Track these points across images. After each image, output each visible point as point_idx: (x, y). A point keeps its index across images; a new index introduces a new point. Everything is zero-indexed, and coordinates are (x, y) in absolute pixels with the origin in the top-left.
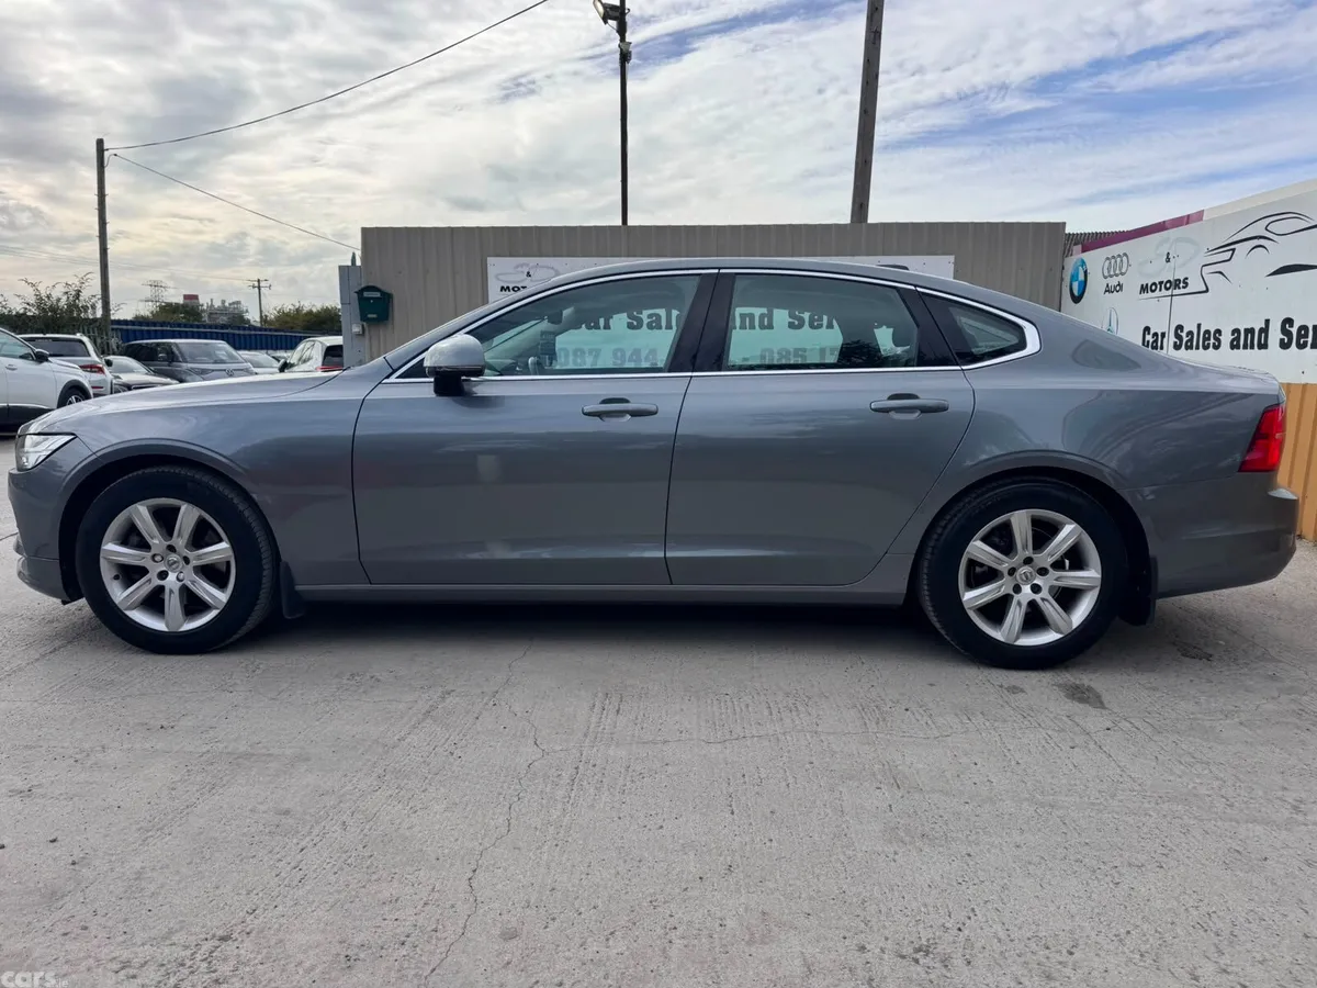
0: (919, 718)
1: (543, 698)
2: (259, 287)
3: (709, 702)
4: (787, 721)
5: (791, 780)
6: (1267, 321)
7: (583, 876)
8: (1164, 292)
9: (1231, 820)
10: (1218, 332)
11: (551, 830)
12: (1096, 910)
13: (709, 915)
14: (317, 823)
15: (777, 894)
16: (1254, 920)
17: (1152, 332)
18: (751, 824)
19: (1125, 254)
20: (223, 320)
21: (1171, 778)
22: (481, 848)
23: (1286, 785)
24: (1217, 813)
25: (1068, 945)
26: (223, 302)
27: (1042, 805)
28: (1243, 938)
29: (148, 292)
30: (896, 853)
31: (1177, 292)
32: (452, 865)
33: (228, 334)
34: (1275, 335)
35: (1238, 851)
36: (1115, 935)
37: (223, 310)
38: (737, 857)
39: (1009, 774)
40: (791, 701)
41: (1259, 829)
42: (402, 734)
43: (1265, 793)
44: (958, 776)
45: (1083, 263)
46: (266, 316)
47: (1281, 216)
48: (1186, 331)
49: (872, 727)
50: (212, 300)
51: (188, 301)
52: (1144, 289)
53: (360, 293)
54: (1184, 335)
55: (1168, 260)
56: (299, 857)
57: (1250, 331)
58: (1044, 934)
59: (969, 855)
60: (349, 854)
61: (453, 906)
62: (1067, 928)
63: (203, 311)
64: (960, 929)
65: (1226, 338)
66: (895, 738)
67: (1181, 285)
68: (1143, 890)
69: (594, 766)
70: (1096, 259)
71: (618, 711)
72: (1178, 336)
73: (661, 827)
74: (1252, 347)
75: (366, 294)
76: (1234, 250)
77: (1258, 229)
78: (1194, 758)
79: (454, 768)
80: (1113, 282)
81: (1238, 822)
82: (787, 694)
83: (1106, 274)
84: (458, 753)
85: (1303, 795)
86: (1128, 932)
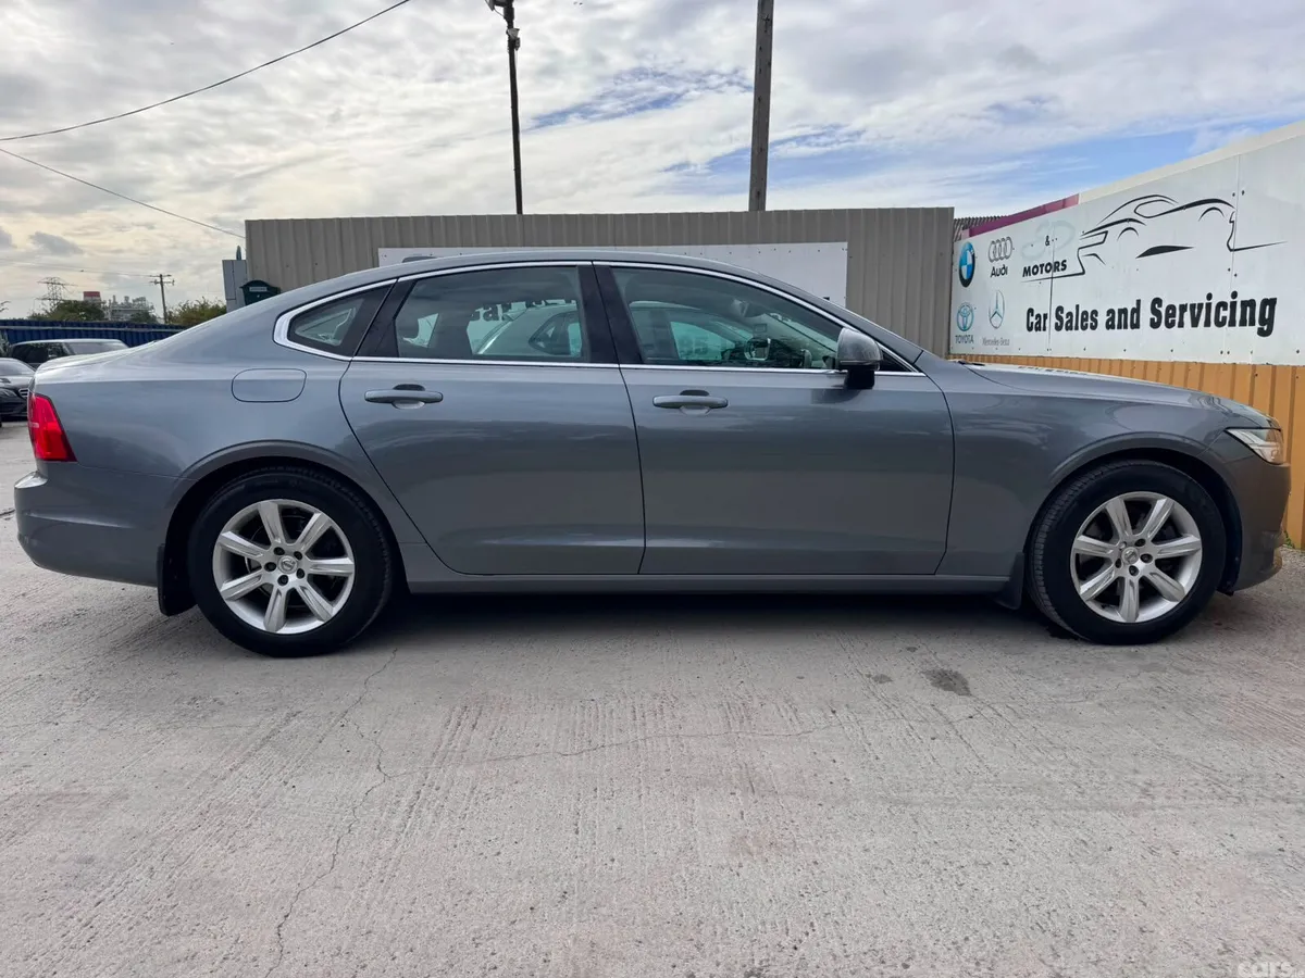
0: (784, 714)
1: (396, 716)
2: (162, 283)
3: (573, 709)
4: (650, 726)
5: (644, 792)
6: (1139, 302)
7: (406, 915)
8: (1045, 275)
9: (1080, 809)
10: (1095, 312)
11: (379, 864)
12: (937, 916)
13: (534, 950)
14: (121, 871)
15: (610, 921)
16: (1093, 916)
17: (1035, 314)
18: (595, 844)
19: (1009, 238)
20: (125, 318)
21: (1027, 766)
22: (299, 889)
23: (1137, 768)
24: (1067, 802)
25: (904, 958)
26: (127, 298)
27: (896, 803)
28: (1079, 938)
29: (45, 290)
30: (740, 866)
31: (1056, 274)
32: (263, 911)
33: (125, 332)
34: (1146, 315)
35: (1084, 841)
36: (953, 943)
37: (127, 307)
38: (575, 883)
39: (867, 771)
40: (658, 703)
41: (1107, 816)
42: (236, 763)
43: (1117, 777)
44: (815, 775)
45: (971, 247)
46: (170, 313)
47: (1147, 199)
48: (1066, 311)
49: (736, 726)
50: (114, 297)
51: (89, 298)
52: (1026, 272)
53: (246, 288)
54: (1064, 316)
55: (1048, 243)
56: (93, 912)
57: (1123, 311)
58: (880, 947)
59: (816, 863)
60: (150, 905)
61: (255, 960)
62: (905, 939)
63: (105, 308)
64: (796, 948)
65: (1102, 319)
66: (756, 738)
67: (1061, 267)
68: (986, 890)
69: (437, 789)
70: (982, 243)
71: (474, 726)
72: (1059, 318)
73: (499, 853)
74: (1126, 327)
75: (252, 289)
76: (1106, 232)
77: (1127, 212)
78: (1051, 743)
79: (286, 799)
80: (998, 265)
81: (1086, 809)
82: (655, 696)
83: (992, 258)
84: (292, 782)
85: (1154, 778)
86: (966, 939)
